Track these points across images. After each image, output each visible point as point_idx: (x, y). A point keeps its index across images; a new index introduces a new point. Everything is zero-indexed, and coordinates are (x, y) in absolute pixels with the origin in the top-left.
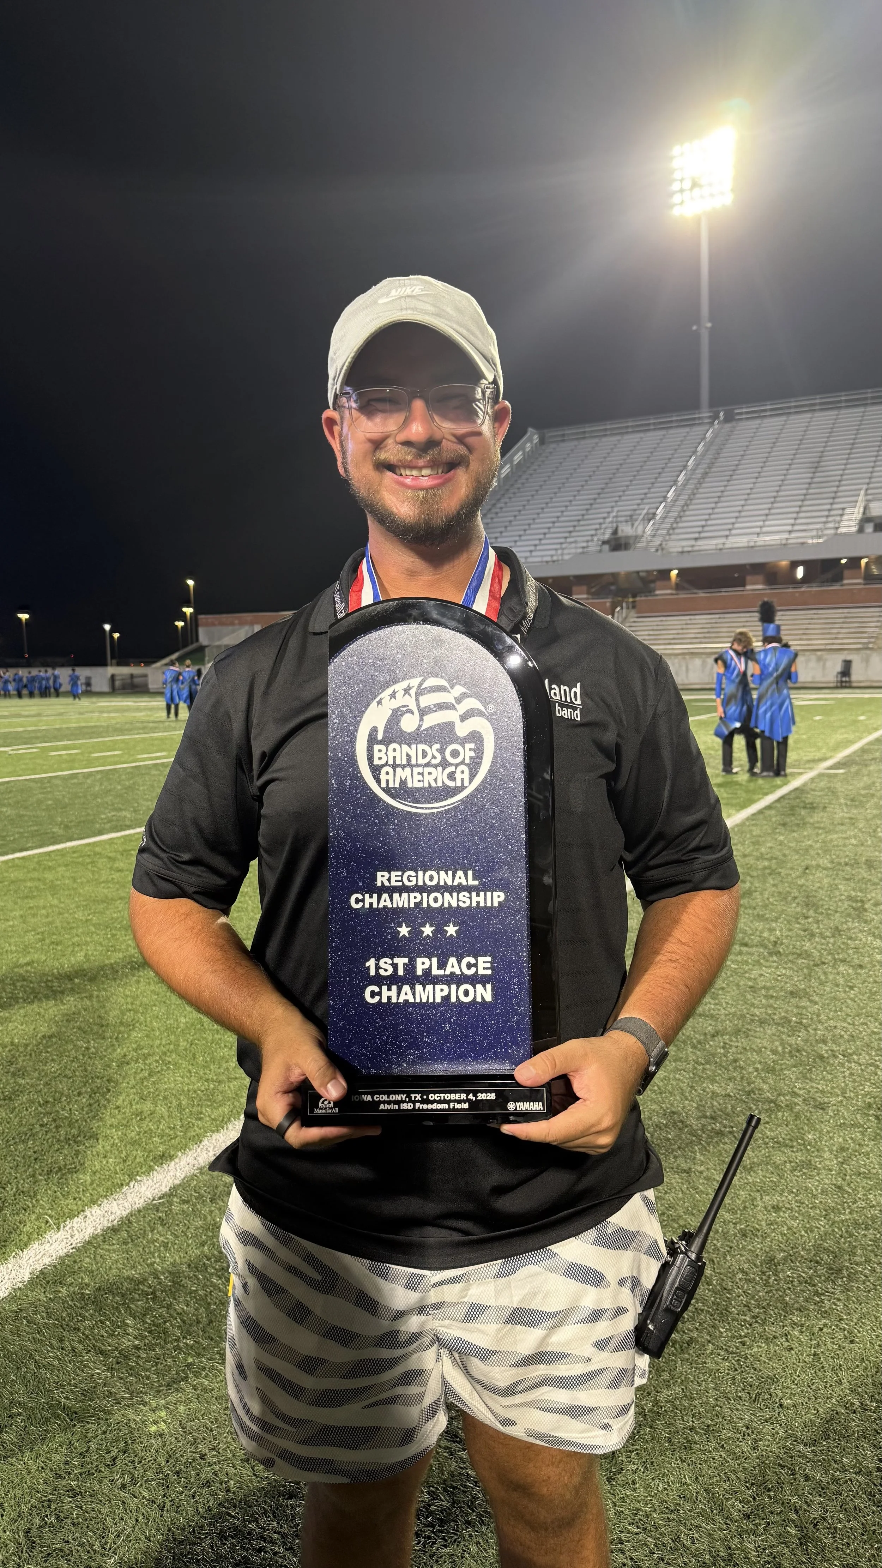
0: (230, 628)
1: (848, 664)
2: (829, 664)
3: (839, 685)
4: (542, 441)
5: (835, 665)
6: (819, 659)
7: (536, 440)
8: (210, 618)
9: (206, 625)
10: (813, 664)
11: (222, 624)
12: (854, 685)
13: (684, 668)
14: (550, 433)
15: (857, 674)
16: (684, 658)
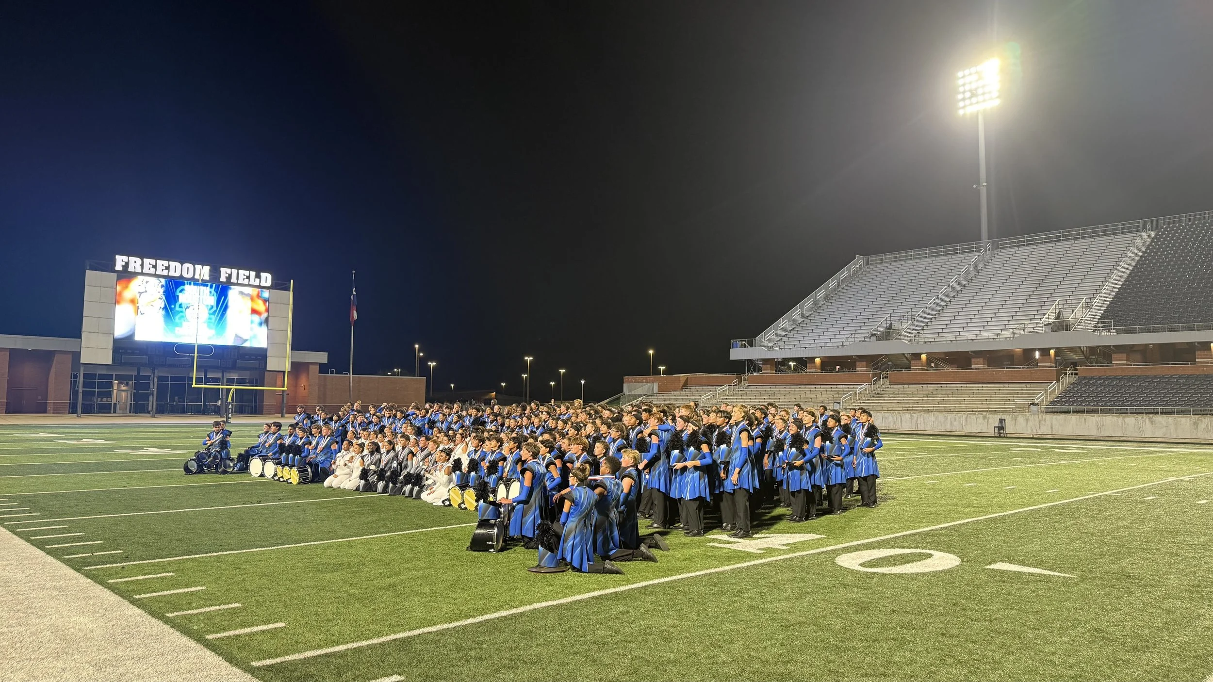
0: (641, 384)
1: (1002, 421)
2: (991, 421)
3: (997, 435)
4: (867, 263)
5: (994, 421)
6: (985, 417)
7: (861, 262)
8: (630, 378)
9: (628, 382)
10: (980, 420)
11: (636, 382)
12: (1008, 435)
13: (899, 420)
14: (872, 258)
15: (1009, 429)
16: (900, 413)
